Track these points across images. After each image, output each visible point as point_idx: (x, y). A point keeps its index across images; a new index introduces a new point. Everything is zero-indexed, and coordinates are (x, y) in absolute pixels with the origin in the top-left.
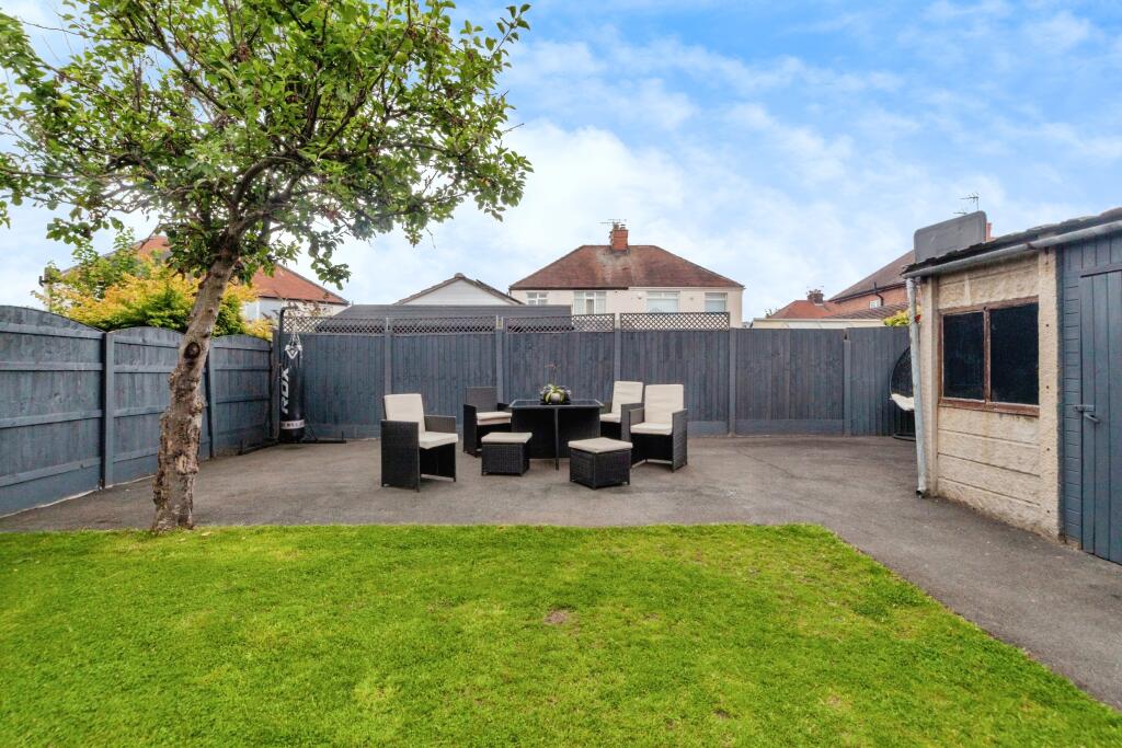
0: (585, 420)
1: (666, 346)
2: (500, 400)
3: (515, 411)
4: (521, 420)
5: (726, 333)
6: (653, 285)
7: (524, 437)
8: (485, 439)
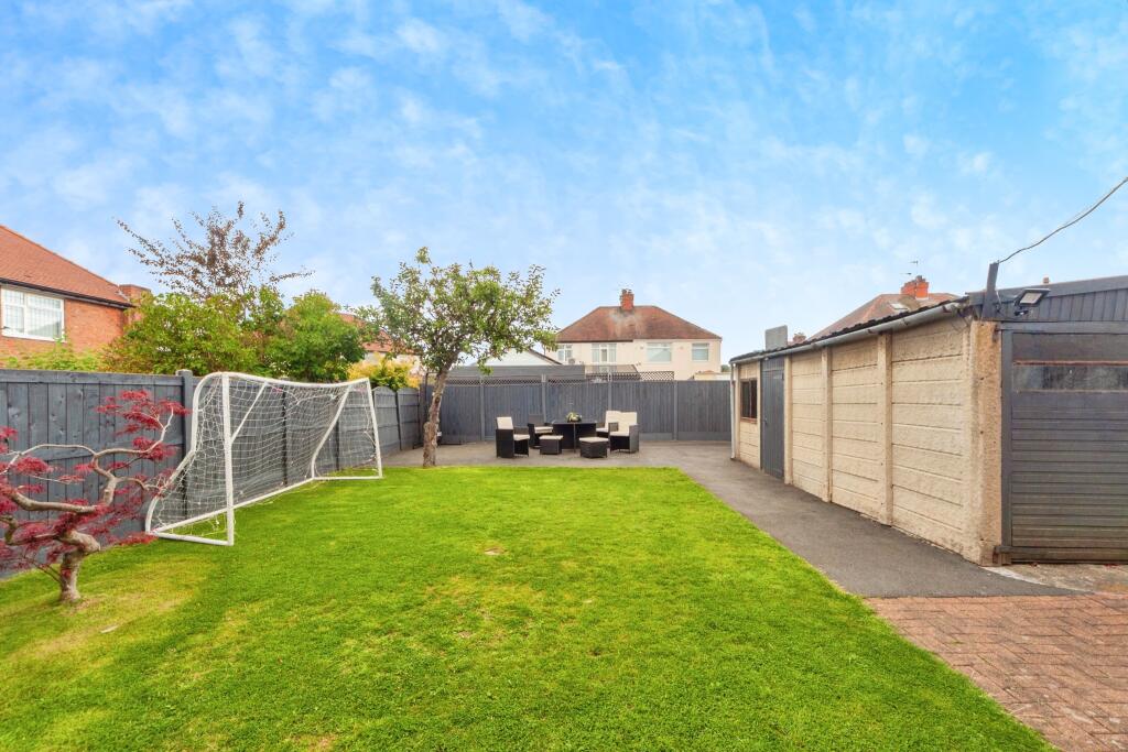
0: (589, 429)
1: (638, 391)
2: (545, 421)
3: (554, 426)
4: (558, 429)
5: (671, 383)
6: (652, 338)
7: (560, 437)
8: (542, 438)
